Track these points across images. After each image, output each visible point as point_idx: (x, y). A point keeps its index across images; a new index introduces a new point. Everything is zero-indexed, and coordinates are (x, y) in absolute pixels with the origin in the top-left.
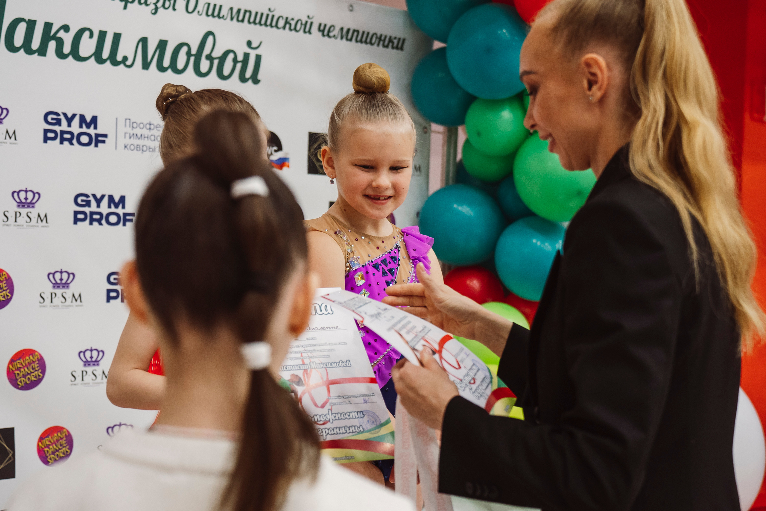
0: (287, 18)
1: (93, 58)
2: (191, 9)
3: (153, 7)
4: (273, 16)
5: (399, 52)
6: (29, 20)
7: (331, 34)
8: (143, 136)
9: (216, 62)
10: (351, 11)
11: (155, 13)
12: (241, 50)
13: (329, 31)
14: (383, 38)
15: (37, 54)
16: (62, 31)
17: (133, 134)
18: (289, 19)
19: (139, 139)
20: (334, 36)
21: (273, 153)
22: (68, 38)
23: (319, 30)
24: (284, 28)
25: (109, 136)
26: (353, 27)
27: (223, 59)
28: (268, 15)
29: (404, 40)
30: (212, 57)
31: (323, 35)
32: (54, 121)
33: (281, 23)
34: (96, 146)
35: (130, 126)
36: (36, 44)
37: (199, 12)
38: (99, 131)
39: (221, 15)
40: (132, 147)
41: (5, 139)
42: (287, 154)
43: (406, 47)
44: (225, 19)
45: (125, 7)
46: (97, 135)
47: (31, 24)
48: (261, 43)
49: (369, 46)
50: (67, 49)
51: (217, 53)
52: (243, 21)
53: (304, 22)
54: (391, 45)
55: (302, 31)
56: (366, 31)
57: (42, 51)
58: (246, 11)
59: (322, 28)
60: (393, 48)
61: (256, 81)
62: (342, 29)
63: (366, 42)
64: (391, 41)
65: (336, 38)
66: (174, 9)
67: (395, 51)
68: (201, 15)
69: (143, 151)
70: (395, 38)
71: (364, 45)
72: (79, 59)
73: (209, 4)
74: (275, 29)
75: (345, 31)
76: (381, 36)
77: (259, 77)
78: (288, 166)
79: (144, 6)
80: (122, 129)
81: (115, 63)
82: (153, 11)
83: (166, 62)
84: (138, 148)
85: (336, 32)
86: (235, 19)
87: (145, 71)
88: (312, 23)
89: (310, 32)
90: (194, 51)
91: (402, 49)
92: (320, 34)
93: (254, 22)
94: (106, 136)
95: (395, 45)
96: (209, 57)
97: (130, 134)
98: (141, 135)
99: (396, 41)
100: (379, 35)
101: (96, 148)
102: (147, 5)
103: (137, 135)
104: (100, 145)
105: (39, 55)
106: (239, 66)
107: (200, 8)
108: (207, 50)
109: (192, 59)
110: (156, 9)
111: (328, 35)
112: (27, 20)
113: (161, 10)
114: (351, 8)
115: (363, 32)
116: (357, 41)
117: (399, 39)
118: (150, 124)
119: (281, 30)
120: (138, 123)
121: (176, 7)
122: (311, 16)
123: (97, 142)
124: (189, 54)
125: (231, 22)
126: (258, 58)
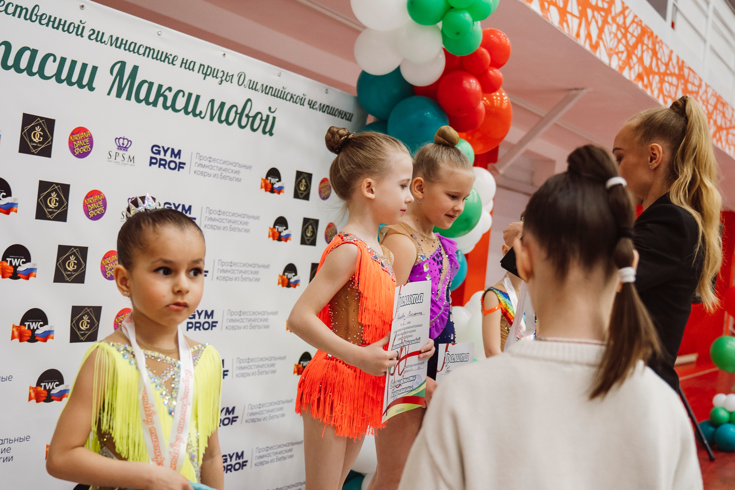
0: (292, 94)
1: (183, 111)
2: (240, 83)
3: (220, 79)
4: (285, 92)
5: (349, 122)
6: (150, 82)
7: (315, 107)
8: (205, 166)
9: (251, 119)
10: (327, 93)
11: (220, 84)
12: (265, 112)
13: (314, 105)
14: (341, 112)
15: (152, 105)
16: (167, 91)
17: (200, 164)
18: (293, 95)
19: (203, 167)
20: (316, 108)
21: (276, 183)
22: (170, 96)
23: (309, 104)
24: (290, 100)
25: (186, 164)
26: (327, 104)
27: (255, 117)
28: (282, 91)
29: (352, 115)
30: (248, 116)
31: (310, 107)
32: (157, 152)
33: (289, 97)
34: (179, 170)
35: (199, 159)
36: (152, 99)
37: (245, 85)
38: (181, 160)
39: (256, 89)
40: (199, 173)
41: (128, 162)
42: (283, 184)
43: (353, 119)
44: (258, 92)
45: (204, 79)
46: (180, 163)
47: (151, 84)
48: (276, 109)
49: (333, 116)
50: (169, 104)
51: (252, 114)
52: (268, 94)
53: (301, 98)
54: (345, 117)
55: (299, 104)
56: (334, 107)
57: (155, 104)
58: (270, 87)
59: (310, 103)
60: (346, 119)
61: (271, 134)
62: (321, 104)
63: (332, 114)
64: (345, 115)
65: (317, 110)
66: (231, 82)
67: (347, 121)
68: (245, 87)
69: (204, 176)
70: (348, 113)
71: (331, 116)
72: (176, 111)
73: (251, 81)
74: (285, 100)
75: (322, 105)
76: (341, 111)
77: (273, 132)
78: (283, 192)
79: (215, 78)
80: (194, 160)
81: (195, 115)
82: (220, 82)
83: (223, 118)
84: (202, 173)
85: (317, 106)
86: (264, 92)
87: (211, 122)
88: (305, 99)
89: (303, 105)
90: (239, 111)
91: (350, 120)
92: (309, 106)
93: (274, 95)
94: (184, 164)
95: (347, 117)
96: (247, 116)
97: (198, 164)
98: (204, 165)
99: (348, 115)
100: (339, 110)
101: (178, 172)
102: (217, 78)
103: (202, 165)
104: (181, 169)
105: (153, 106)
106: (263, 123)
107: (245, 83)
108: (246, 112)
109: (238, 116)
110: (222, 81)
111: (313, 108)
112: (149, 82)
113: (224, 82)
114: (327, 91)
115: (332, 108)
116: (327, 113)
117: (350, 114)
118: (210, 158)
119: (288, 102)
120: (204, 156)
121: (232, 81)
122: (305, 95)
123: (180, 167)
124: (236, 113)
125: (262, 94)
126: (274, 118)
